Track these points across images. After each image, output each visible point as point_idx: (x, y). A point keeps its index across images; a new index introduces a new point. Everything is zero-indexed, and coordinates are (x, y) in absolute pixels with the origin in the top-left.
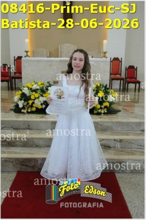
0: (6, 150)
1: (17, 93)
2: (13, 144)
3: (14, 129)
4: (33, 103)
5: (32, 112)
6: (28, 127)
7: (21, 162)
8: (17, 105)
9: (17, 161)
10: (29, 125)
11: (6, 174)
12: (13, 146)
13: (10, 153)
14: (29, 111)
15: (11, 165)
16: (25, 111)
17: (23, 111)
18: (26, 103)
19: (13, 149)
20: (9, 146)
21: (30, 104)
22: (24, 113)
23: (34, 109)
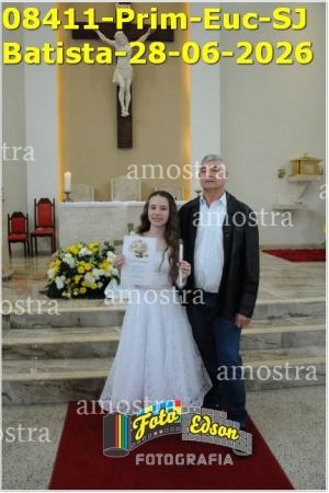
0: (46, 366)
1: (53, 263)
2: (54, 354)
3: (53, 327)
4: (82, 280)
5: (80, 296)
6: (78, 322)
7: (74, 386)
8: (54, 284)
9: (67, 386)
10: (79, 320)
11: (49, 408)
12: (55, 358)
13: (52, 370)
14: (76, 293)
15: (56, 392)
16: (69, 295)
17: (64, 294)
18: (69, 280)
19: (56, 364)
21: (77, 282)
22: (66, 298)
23: (83, 291)
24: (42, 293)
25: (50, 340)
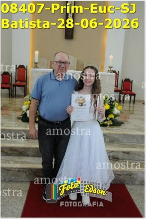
0: (18, 160)
1: (26, 102)
2: (24, 154)
7: (34, 172)
8: (26, 114)
9: (30, 172)
11: (19, 184)
12: (24, 156)
13: (22, 162)
14: (37, 120)
15: (24, 175)
19: (25, 159)
20: (20, 156)
24: (18, 118)
25: (22, 146)
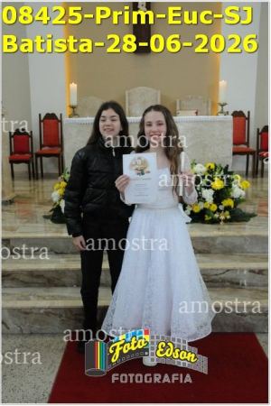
0: (47, 294)
1: (57, 186)
2: (56, 282)
3: (57, 253)
7: (75, 315)
8: (58, 208)
11: (48, 339)
12: (56, 286)
13: (53, 298)
15: (56, 322)
19: (57, 291)
20: (50, 286)
24: (46, 217)
25: (53, 266)
